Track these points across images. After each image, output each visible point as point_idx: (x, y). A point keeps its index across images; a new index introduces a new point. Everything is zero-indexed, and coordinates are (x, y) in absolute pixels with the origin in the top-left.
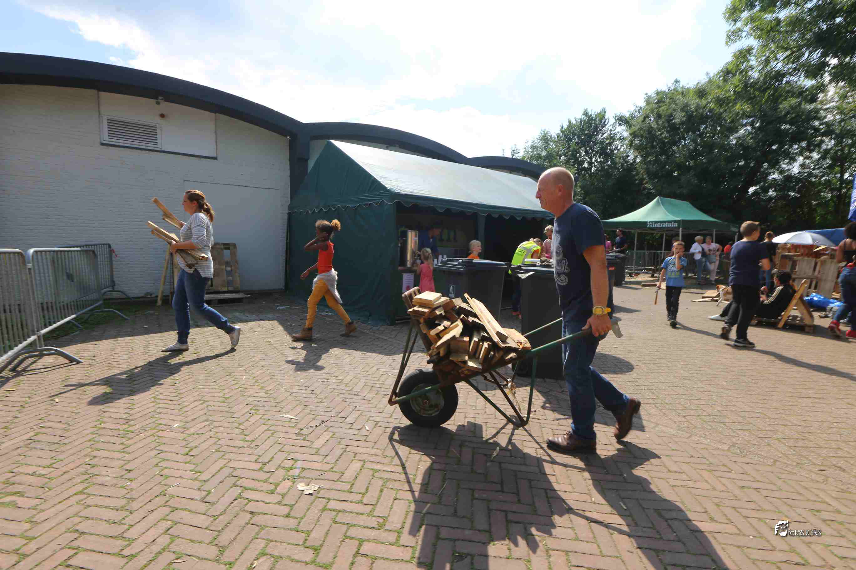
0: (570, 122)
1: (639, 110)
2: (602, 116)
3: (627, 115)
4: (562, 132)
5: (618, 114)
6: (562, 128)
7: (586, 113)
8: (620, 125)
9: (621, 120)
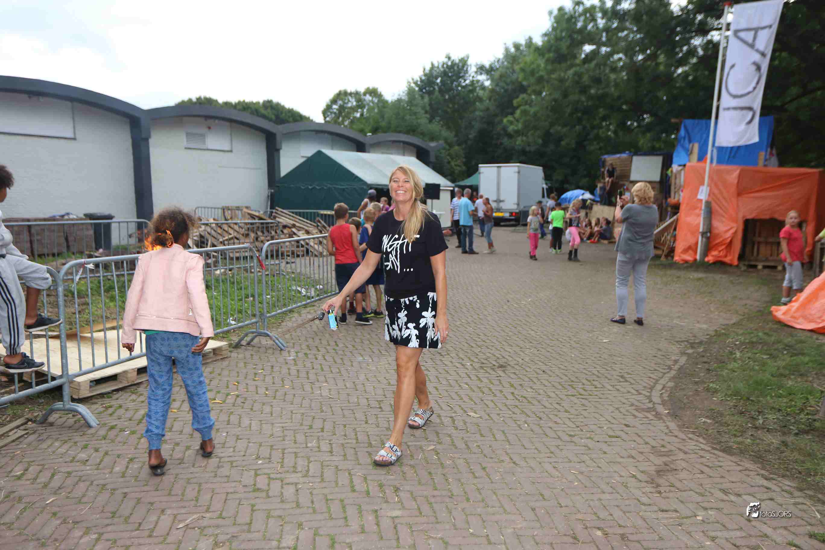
0: (432, 64)
1: (498, 61)
2: (464, 62)
3: (487, 65)
4: (425, 75)
5: (479, 63)
6: (424, 69)
7: (449, 58)
8: (481, 74)
9: (481, 69)
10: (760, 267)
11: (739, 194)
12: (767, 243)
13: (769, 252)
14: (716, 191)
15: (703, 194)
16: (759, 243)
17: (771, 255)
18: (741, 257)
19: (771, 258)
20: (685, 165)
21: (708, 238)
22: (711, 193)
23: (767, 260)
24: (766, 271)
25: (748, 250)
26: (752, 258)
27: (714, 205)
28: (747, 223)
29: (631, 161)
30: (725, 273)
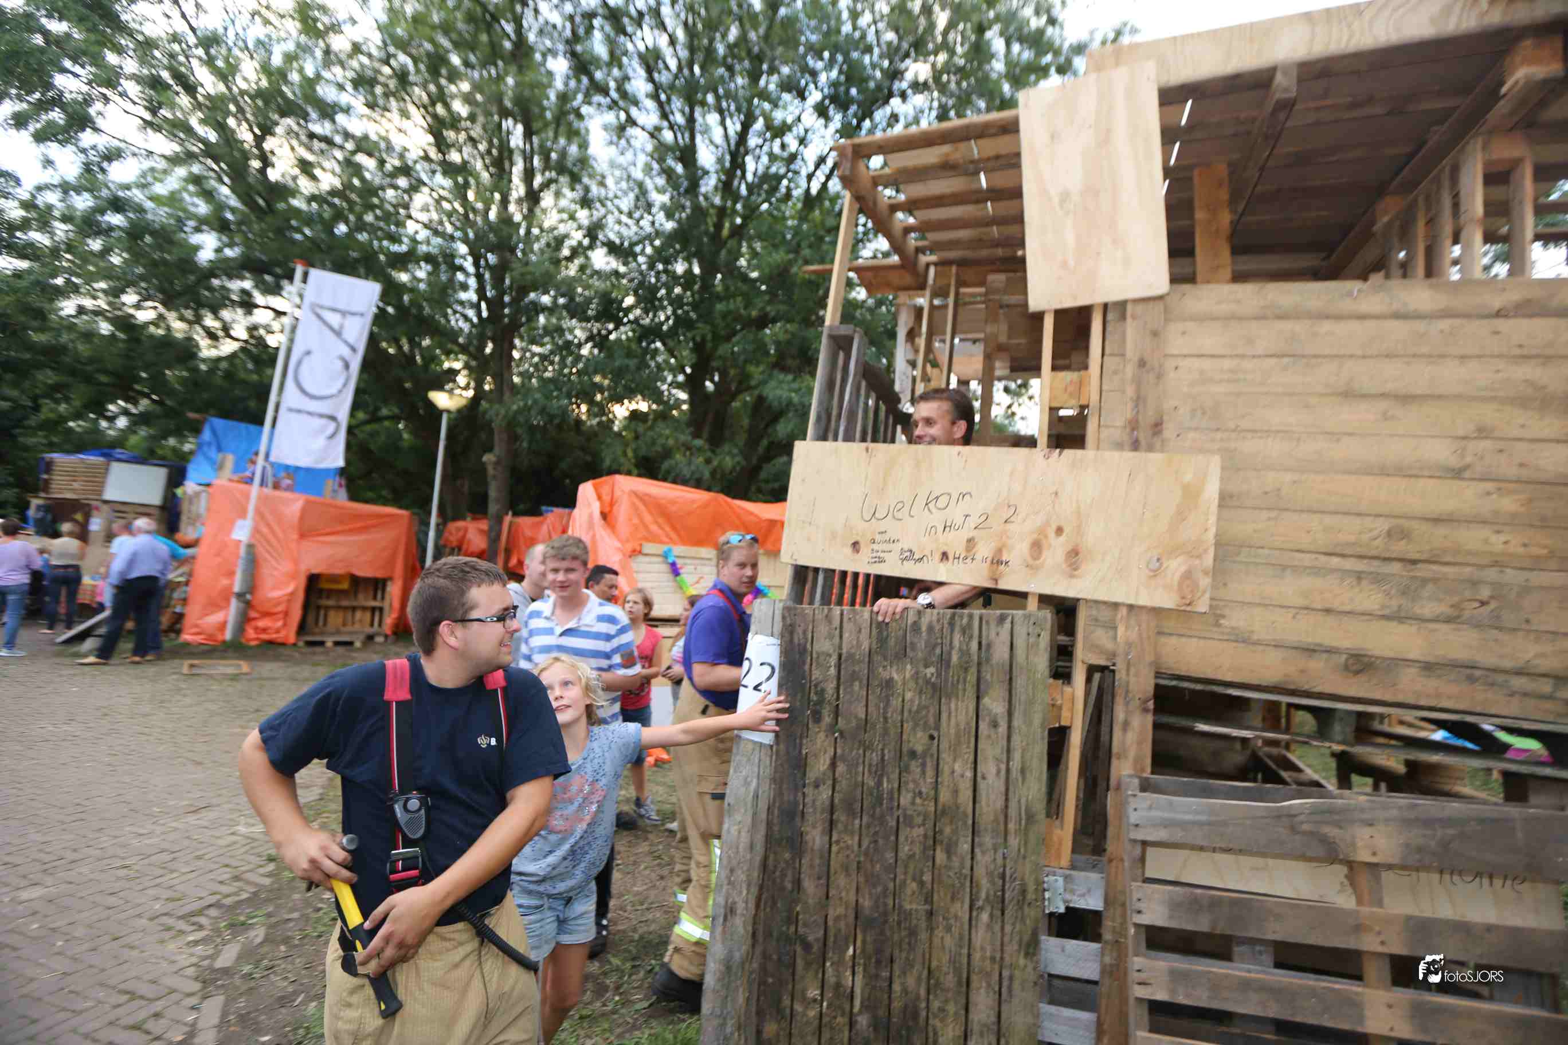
10: (329, 644)
11: (302, 536)
12: (339, 608)
13: (340, 620)
14: (265, 530)
15: (242, 532)
16: (327, 608)
17: (344, 625)
18: (302, 629)
19: (343, 629)
20: (208, 485)
21: (248, 604)
22: (256, 531)
23: (338, 632)
24: (340, 650)
25: (310, 619)
26: (317, 630)
27: (260, 550)
28: (313, 580)
29: (107, 469)
30: (277, 658)
